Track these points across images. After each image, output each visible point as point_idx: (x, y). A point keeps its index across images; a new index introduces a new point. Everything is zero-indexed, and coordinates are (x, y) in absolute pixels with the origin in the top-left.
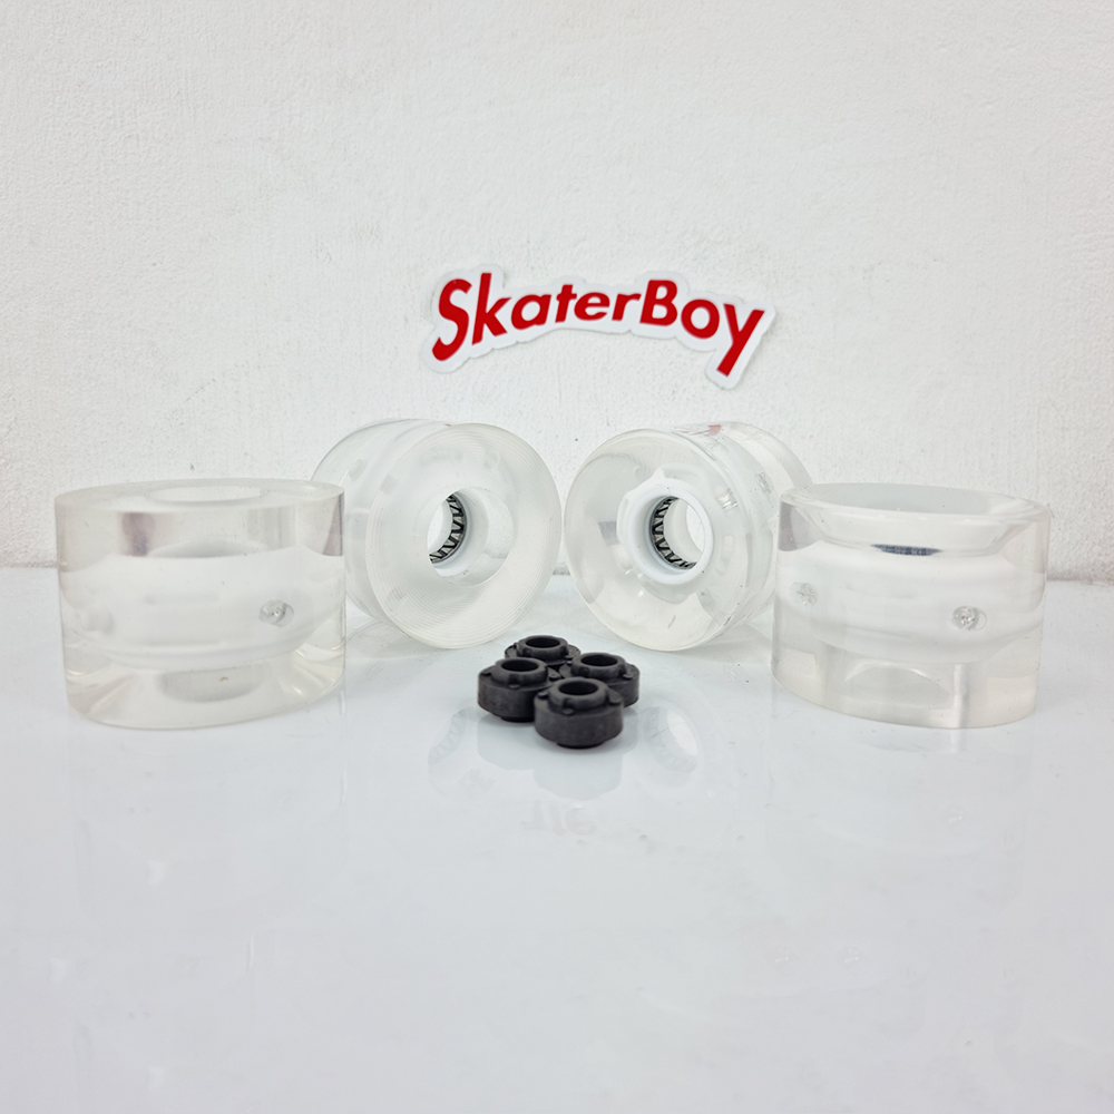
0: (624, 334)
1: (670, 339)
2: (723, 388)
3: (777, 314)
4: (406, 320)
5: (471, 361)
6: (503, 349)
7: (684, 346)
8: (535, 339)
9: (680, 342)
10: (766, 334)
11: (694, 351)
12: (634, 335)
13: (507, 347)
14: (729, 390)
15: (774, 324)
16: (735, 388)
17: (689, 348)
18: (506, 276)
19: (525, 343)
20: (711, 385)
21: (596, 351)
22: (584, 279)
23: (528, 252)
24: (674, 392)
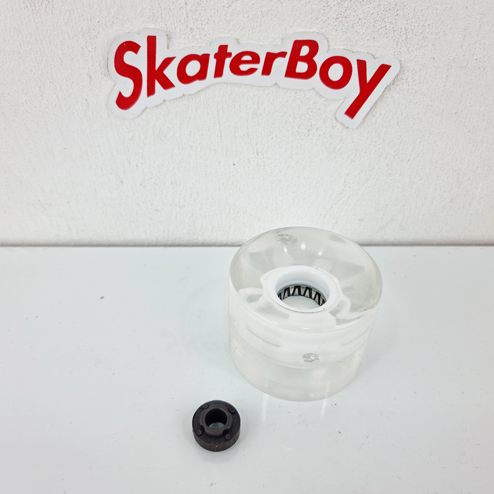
0: (271, 87)
1: (309, 90)
2: (348, 128)
3: (401, 67)
4: (90, 77)
5: (148, 110)
6: (173, 100)
7: (320, 95)
8: (199, 92)
9: (316, 91)
12: (280, 87)
13: (176, 99)
15: (397, 76)
17: (324, 97)
18: (169, 37)
19: (190, 95)
20: (339, 125)
21: (248, 100)
22: (237, 40)
23: (187, 13)
24: (309, 130)
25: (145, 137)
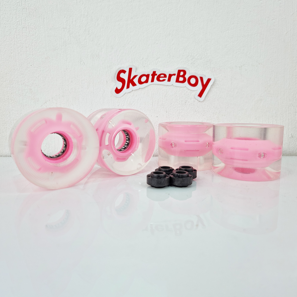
0: (171, 86)
1: (184, 87)
2: (200, 101)
3: (215, 80)
4: (107, 82)
5: (126, 94)
6: (135, 90)
7: (188, 89)
8: (145, 87)
9: (187, 88)
10: (212, 85)
11: (191, 90)
12: (174, 86)
13: (137, 90)
14: (202, 102)
15: (214, 83)
16: (203, 101)
17: (190, 90)
18: (136, 69)
19: (142, 88)
20: (196, 100)
21: (163, 91)
22: (159, 70)
23: (143, 62)
24: (185, 102)
25: (124, 105)
